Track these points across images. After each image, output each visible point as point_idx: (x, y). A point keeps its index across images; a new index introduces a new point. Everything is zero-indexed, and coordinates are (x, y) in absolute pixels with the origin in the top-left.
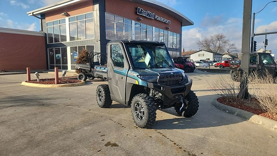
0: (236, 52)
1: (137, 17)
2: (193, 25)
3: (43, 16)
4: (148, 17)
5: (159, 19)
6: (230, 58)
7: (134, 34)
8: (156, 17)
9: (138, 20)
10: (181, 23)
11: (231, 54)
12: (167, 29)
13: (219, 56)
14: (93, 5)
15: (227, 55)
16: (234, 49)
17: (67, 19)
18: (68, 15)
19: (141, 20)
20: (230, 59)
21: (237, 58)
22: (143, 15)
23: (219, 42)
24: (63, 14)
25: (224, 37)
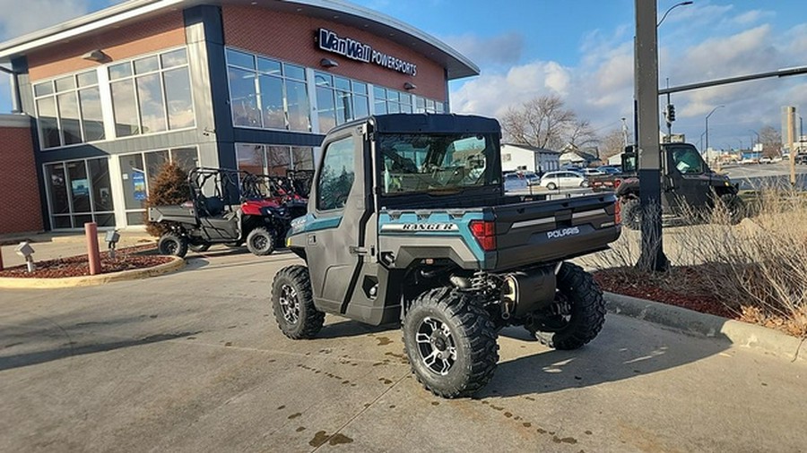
0: (593, 145)
1: (321, 56)
2: (478, 74)
3: (21, 63)
4: (351, 56)
5: (383, 61)
6: (581, 162)
7: (314, 109)
8: (374, 57)
9: (325, 67)
10: (446, 71)
11: (581, 149)
12: (407, 88)
13: (550, 157)
14: (185, 26)
15: (569, 154)
16: (588, 137)
17: (102, 69)
18: (104, 59)
19: (333, 66)
20: (581, 165)
21: (598, 159)
22: (338, 52)
23: (546, 118)
24: (88, 55)
25: (560, 104)
